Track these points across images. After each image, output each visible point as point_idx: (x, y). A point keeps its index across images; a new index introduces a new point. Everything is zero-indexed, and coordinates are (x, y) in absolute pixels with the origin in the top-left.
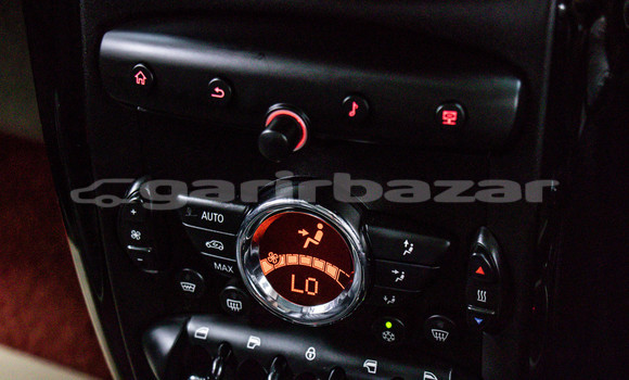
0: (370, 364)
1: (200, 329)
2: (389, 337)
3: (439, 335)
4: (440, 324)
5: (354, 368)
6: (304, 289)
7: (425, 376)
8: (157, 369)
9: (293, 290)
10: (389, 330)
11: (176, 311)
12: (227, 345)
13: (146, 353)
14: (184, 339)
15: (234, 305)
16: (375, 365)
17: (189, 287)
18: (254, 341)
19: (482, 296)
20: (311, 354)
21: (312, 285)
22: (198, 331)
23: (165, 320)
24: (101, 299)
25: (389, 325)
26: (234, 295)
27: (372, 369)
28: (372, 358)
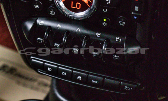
0: (98, 34)
1: (41, 22)
2: (104, 24)
3: (122, 23)
4: (122, 20)
5: (92, 36)
6: (76, 7)
7: (117, 38)
8: (26, 36)
9: (72, 7)
10: (105, 22)
11: (33, 16)
12: (50, 27)
13: (23, 30)
14: (35, 25)
15: (52, 13)
16: (100, 34)
17: (37, 7)
18: (59, 26)
19: (137, 8)
20: (78, 30)
21: (78, 5)
22: (40, 22)
23: (29, 19)
24: (9, 15)
25: (105, 20)
26: (52, 10)
27: (99, 36)
28: (99, 32)
